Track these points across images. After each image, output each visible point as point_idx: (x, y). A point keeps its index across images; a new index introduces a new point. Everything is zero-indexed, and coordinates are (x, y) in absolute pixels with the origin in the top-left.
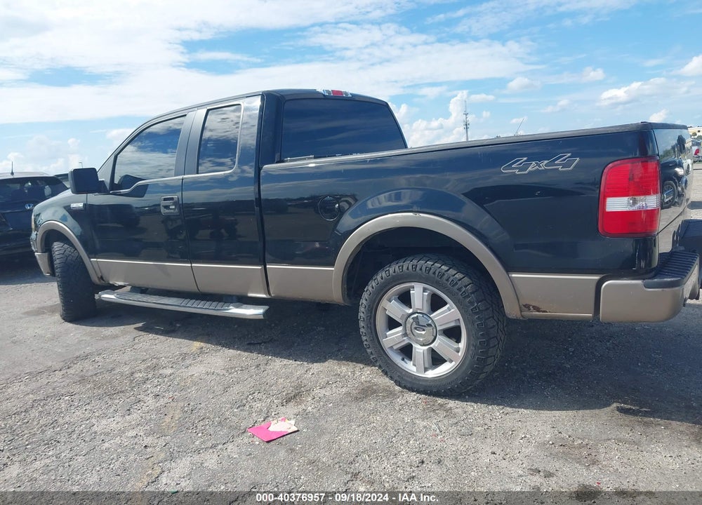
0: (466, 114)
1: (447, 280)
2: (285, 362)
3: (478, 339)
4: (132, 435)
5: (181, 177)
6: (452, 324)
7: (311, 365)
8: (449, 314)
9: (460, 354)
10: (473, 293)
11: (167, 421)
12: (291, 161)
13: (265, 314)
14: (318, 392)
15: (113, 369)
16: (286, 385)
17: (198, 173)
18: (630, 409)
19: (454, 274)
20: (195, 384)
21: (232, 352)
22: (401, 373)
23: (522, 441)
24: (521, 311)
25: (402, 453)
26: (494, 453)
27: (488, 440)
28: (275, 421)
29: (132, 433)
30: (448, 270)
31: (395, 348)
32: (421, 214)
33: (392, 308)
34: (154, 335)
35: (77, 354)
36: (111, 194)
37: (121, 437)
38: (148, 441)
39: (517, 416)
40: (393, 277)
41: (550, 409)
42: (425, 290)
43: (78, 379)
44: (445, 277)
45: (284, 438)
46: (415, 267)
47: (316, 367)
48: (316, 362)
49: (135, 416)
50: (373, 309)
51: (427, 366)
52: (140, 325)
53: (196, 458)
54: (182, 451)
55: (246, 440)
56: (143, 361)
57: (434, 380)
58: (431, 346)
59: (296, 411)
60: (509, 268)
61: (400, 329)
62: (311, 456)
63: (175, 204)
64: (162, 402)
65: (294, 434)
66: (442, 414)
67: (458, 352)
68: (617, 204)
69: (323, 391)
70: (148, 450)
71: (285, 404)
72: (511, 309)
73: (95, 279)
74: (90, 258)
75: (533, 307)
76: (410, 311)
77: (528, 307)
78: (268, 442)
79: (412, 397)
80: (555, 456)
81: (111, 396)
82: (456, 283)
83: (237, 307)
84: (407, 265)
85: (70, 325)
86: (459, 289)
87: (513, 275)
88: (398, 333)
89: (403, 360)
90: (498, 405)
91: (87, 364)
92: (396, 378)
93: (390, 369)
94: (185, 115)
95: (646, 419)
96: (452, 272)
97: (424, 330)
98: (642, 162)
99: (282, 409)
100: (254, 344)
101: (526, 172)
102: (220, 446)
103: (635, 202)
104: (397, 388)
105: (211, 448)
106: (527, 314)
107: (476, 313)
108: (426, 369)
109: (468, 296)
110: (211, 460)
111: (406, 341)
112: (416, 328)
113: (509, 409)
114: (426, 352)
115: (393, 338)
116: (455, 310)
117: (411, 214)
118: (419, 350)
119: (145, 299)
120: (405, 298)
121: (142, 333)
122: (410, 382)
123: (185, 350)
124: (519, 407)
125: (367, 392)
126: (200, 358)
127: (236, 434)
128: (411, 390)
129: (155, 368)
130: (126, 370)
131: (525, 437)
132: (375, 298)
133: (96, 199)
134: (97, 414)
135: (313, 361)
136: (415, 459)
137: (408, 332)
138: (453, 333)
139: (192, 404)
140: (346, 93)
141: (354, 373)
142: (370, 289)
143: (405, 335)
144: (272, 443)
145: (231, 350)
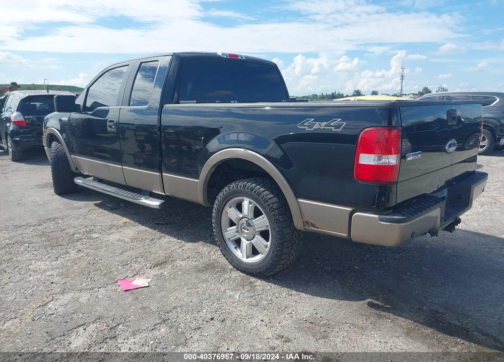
0: (403, 69)
1: (262, 198)
2: (172, 239)
3: (277, 240)
4: (49, 274)
5: (119, 107)
6: (264, 229)
7: (186, 244)
8: (262, 222)
9: (267, 249)
10: (277, 209)
11: (75, 268)
12: (183, 103)
13: (161, 205)
14: (179, 263)
15: (64, 230)
16: (161, 255)
17: (129, 106)
18: (378, 304)
19: (267, 194)
20: (107, 246)
21: (144, 228)
22: (233, 257)
23: (287, 315)
24: (304, 226)
25: (204, 311)
26: (263, 321)
27: (265, 311)
28: (139, 278)
29: (49, 273)
30: (264, 191)
31: (231, 239)
32: (248, 151)
33: (231, 213)
34: (103, 210)
35: (50, 217)
36: (83, 114)
37: (42, 274)
38: (56, 279)
39: (296, 298)
40: (232, 191)
41: (322, 296)
42: (250, 203)
43: (40, 233)
44: (261, 196)
45: (137, 290)
46: (245, 186)
47: (190, 245)
48: (191, 242)
49: (59, 262)
50: (220, 212)
51: (248, 254)
52: (99, 202)
53: (77, 294)
54: (73, 289)
55: (113, 288)
56: (86, 226)
57: (250, 264)
58: (251, 241)
59: (156, 273)
60: (298, 195)
61: (235, 227)
62: (145, 304)
63: (114, 125)
64: (80, 254)
65: (144, 288)
66: (247, 288)
67: (267, 248)
68: (366, 159)
69: (182, 263)
70: (53, 285)
71: (152, 267)
72: (298, 223)
73: (73, 169)
74: (71, 155)
75: (311, 224)
76: (241, 216)
77: (307, 223)
78: (126, 291)
79: (237, 274)
80: (300, 329)
81: (52, 247)
82: (267, 201)
83: (146, 199)
84: (241, 184)
85: (57, 197)
86: (268, 205)
87: (300, 200)
88: (232, 230)
89: (236, 248)
90: (289, 288)
91: (51, 225)
92: (230, 260)
93: (227, 253)
94: (128, 65)
95: (383, 313)
96: (267, 192)
97: (248, 230)
98: (388, 130)
99: (149, 271)
100: (160, 224)
101: (312, 129)
102: (96, 289)
103: (379, 159)
104: (231, 267)
105: (90, 289)
106: (307, 227)
107: (277, 223)
108: (248, 257)
109: (273, 211)
110: (84, 297)
111: (238, 236)
112: (244, 228)
113: (294, 292)
114: (248, 245)
115: (230, 233)
116: (266, 219)
117: (243, 150)
118: (245, 242)
119: (97, 186)
120: (239, 207)
121: (97, 208)
122: (237, 264)
123: (115, 223)
124: (302, 292)
125: (209, 267)
126: (121, 230)
127: (110, 283)
128: (238, 269)
129: (91, 231)
130: (72, 231)
131: (291, 313)
132: (221, 205)
133: (75, 115)
134: (37, 258)
135: (188, 242)
136: (209, 316)
137: (240, 230)
138: (265, 234)
139: (96, 259)
140: (241, 56)
141: (209, 253)
142: (219, 197)
143: (237, 232)
144: (128, 292)
145: (143, 227)
